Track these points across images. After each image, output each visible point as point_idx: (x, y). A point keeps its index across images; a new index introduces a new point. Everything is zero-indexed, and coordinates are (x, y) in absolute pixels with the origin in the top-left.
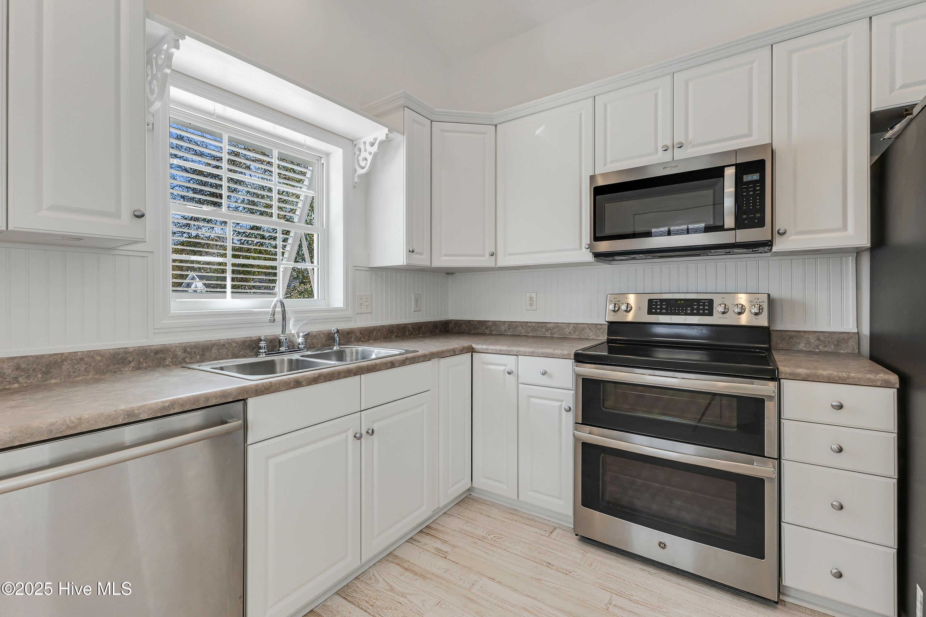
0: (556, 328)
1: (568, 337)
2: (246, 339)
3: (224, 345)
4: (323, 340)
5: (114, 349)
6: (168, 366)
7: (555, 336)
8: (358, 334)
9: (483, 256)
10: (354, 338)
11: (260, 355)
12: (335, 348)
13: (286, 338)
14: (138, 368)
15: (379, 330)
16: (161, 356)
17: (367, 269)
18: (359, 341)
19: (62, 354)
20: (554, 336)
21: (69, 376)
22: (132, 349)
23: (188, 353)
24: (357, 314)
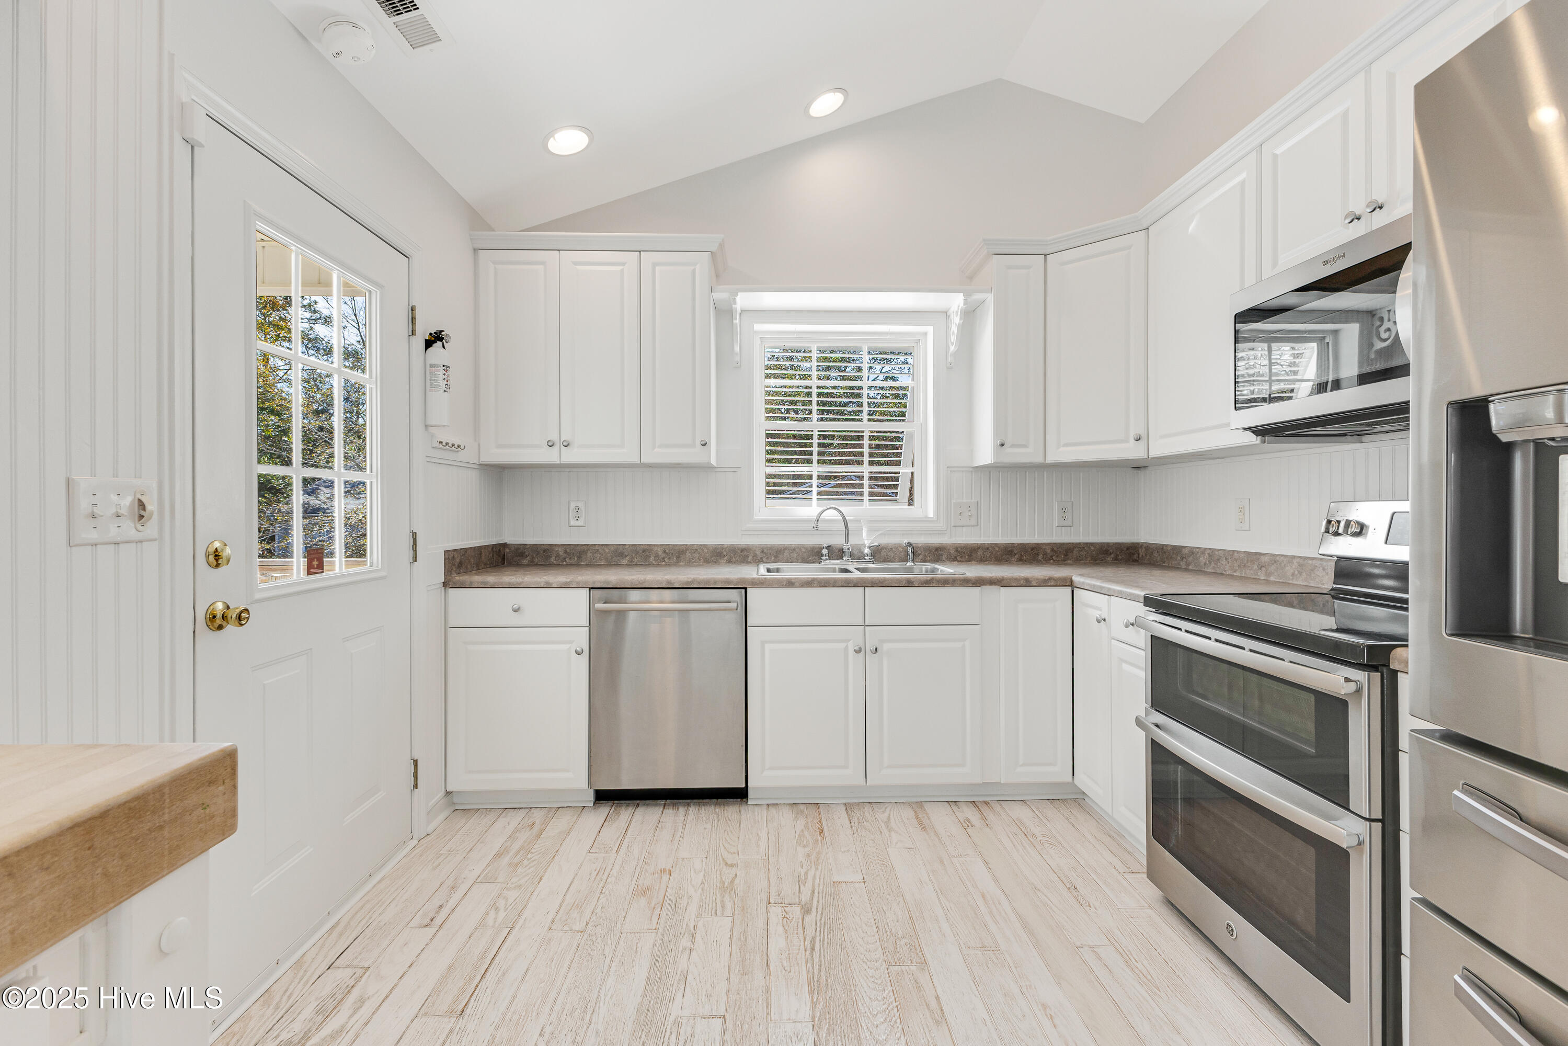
0: (1273, 564)
1: (1290, 582)
2: (815, 546)
3: (794, 549)
4: (902, 554)
5: (716, 545)
6: (750, 563)
7: (1271, 579)
8: (952, 552)
9: (1126, 441)
10: (945, 556)
11: (821, 562)
12: (908, 564)
13: (848, 547)
14: (730, 562)
15: (988, 548)
16: (745, 553)
17: (970, 469)
18: (954, 561)
19: (686, 545)
20: (1269, 579)
21: (689, 561)
22: (726, 546)
23: (765, 553)
24: (954, 526)
